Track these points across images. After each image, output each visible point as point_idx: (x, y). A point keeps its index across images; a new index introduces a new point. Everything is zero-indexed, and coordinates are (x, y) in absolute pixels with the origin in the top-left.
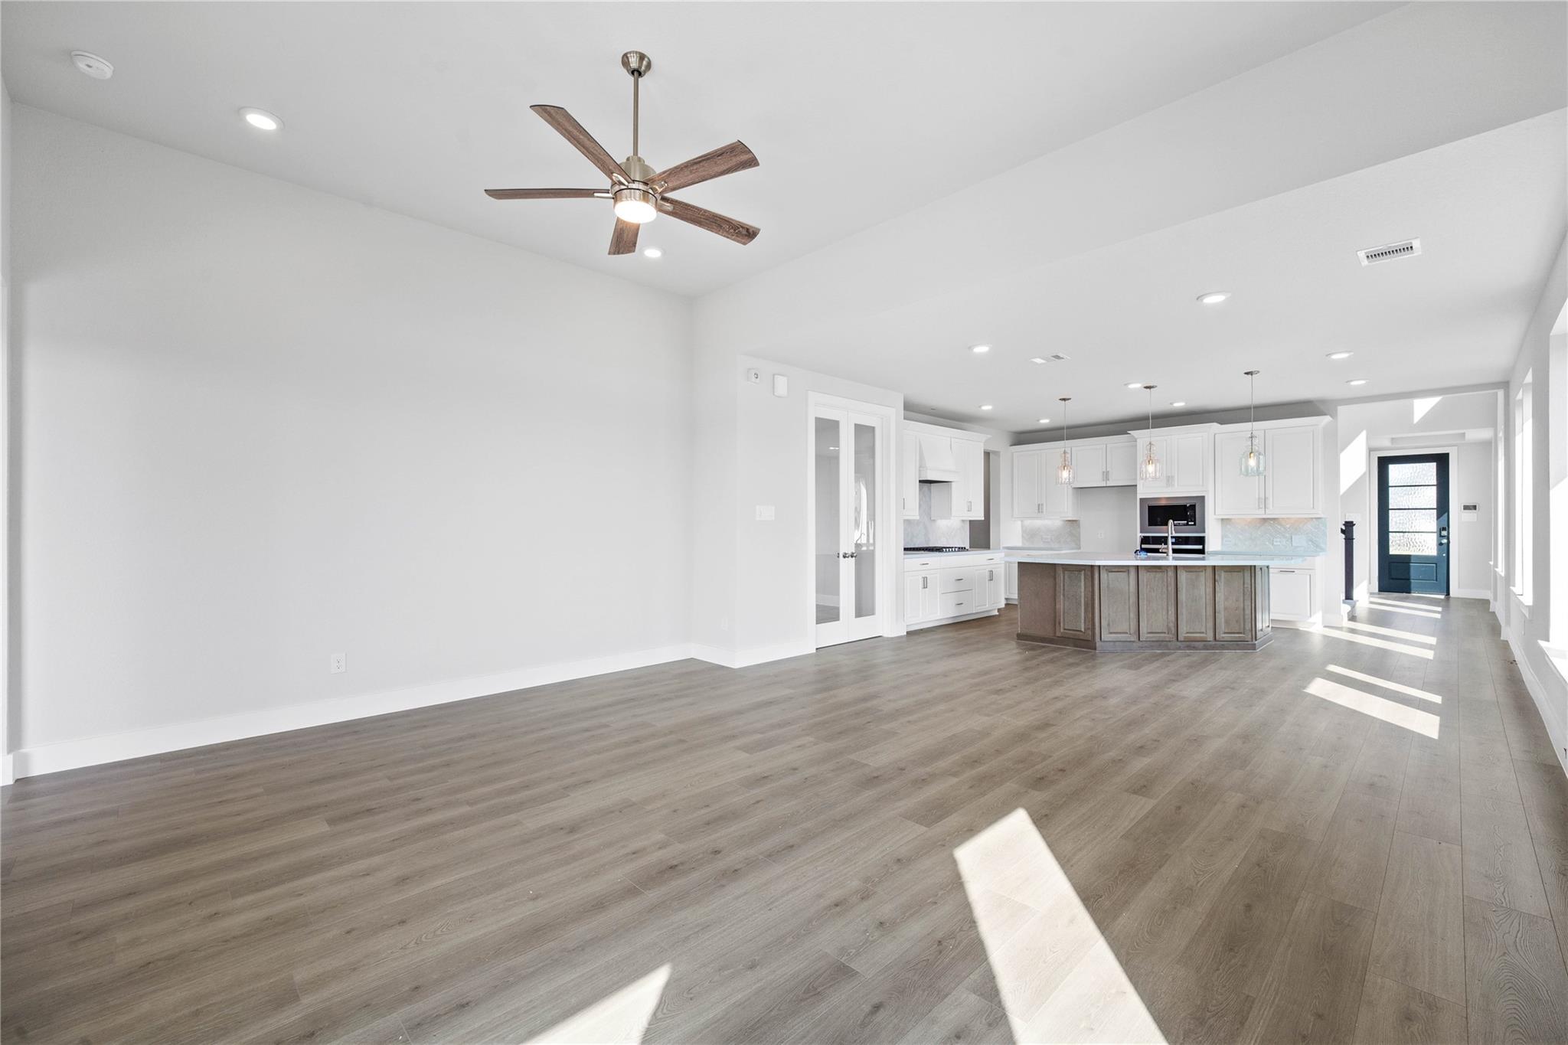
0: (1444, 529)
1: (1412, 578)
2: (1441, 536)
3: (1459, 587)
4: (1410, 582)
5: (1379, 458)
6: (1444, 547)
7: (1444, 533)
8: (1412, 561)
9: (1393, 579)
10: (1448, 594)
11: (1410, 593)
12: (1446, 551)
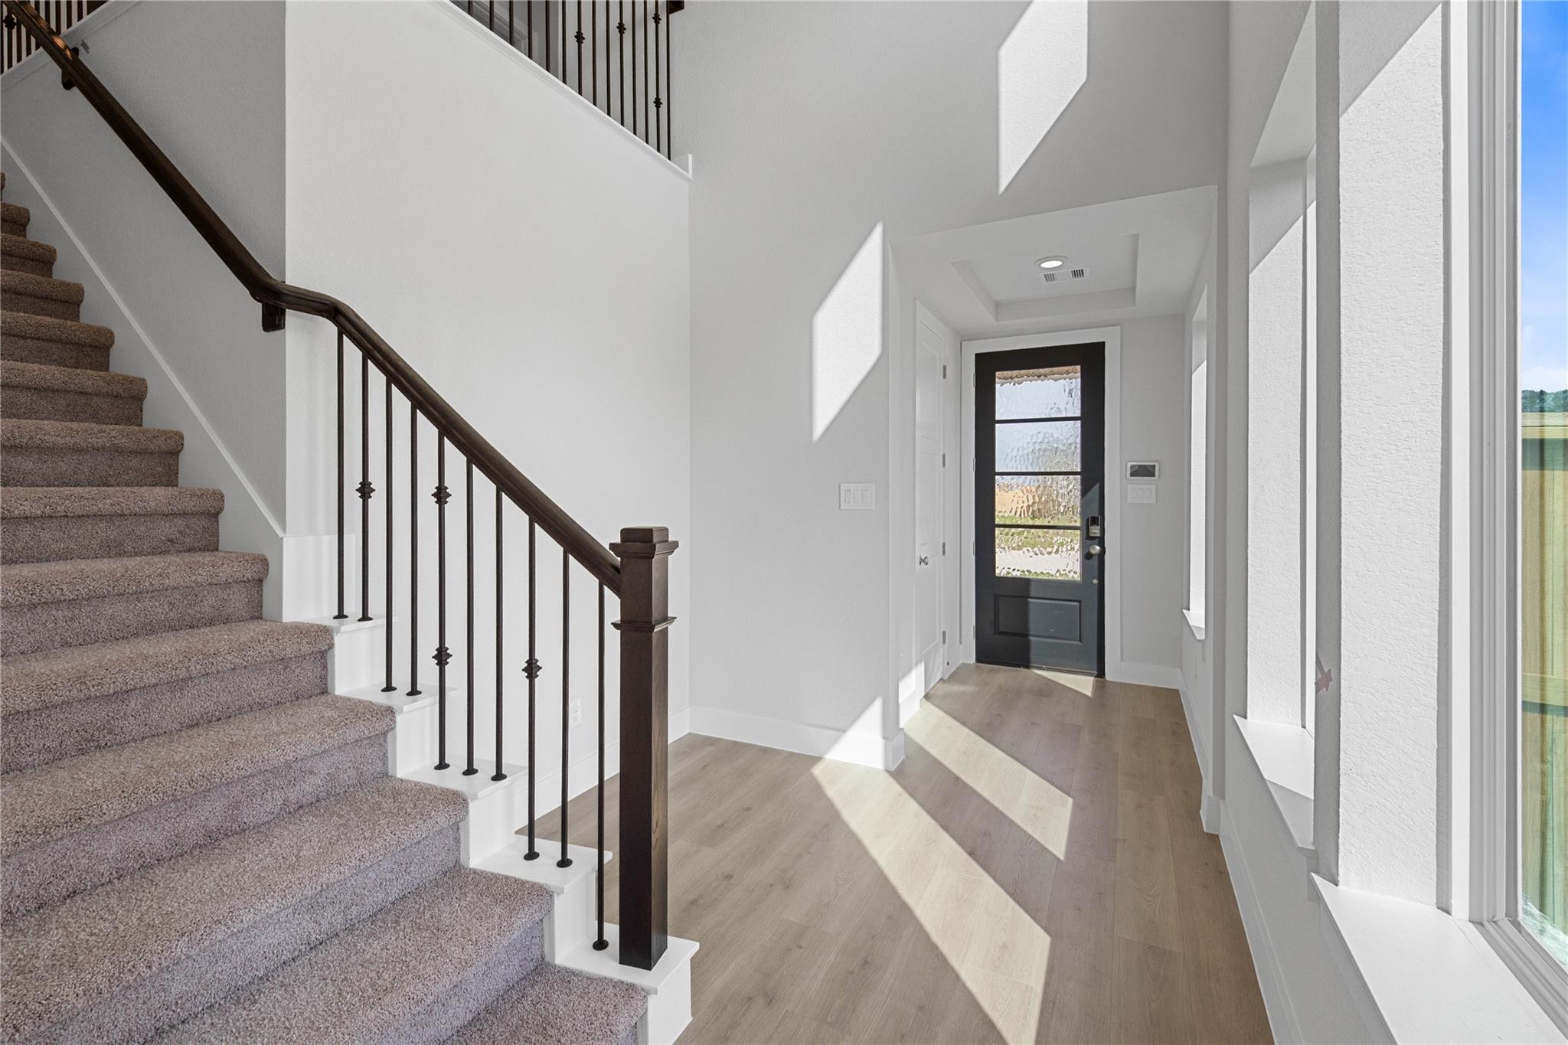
0: (1094, 521)
1: (1032, 632)
2: (1088, 538)
3: (1122, 660)
4: (1028, 642)
5: (978, 356)
6: (1094, 562)
7: (1095, 531)
8: (1032, 594)
9: (1001, 633)
10: (1101, 673)
11: (1027, 667)
12: (1096, 574)
